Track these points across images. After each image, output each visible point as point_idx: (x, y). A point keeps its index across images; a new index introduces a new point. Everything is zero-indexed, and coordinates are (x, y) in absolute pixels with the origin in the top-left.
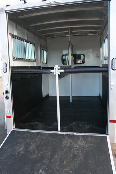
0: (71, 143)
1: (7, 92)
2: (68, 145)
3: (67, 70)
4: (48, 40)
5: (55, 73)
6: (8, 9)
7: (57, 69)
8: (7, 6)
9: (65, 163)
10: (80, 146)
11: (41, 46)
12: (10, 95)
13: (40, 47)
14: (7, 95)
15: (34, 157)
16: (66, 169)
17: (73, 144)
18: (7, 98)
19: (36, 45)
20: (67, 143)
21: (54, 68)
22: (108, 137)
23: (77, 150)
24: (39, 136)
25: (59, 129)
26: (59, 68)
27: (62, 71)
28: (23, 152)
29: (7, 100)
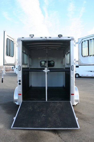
0: (54, 105)
1: (20, 81)
2: (53, 106)
3: (51, 70)
5: (45, 72)
6: (23, 39)
7: (46, 70)
8: (23, 38)
9: (53, 112)
10: (58, 105)
11: (29, 55)
12: (21, 83)
14: (20, 82)
15: (38, 111)
16: (54, 114)
17: (55, 105)
18: (20, 84)
20: (52, 105)
21: (45, 69)
22: (71, 102)
23: (57, 107)
24: (38, 103)
25: (47, 100)
26: (47, 69)
27: (49, 70)
28: (32, 109)
29: (20, 85)
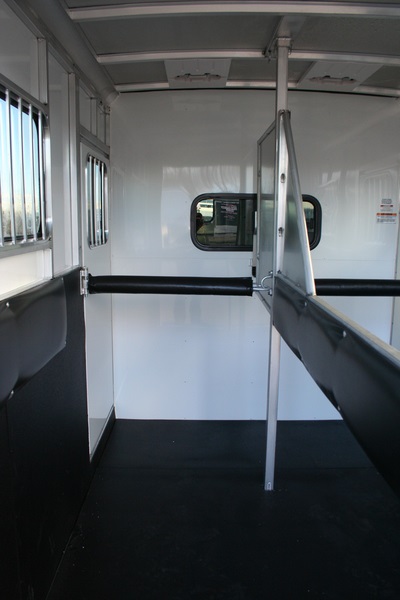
4: (113, 102)
11: (82, 135)
13: (80, 138)
19: (52, 119)
